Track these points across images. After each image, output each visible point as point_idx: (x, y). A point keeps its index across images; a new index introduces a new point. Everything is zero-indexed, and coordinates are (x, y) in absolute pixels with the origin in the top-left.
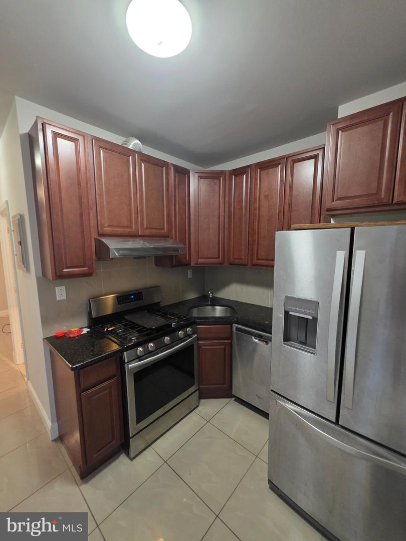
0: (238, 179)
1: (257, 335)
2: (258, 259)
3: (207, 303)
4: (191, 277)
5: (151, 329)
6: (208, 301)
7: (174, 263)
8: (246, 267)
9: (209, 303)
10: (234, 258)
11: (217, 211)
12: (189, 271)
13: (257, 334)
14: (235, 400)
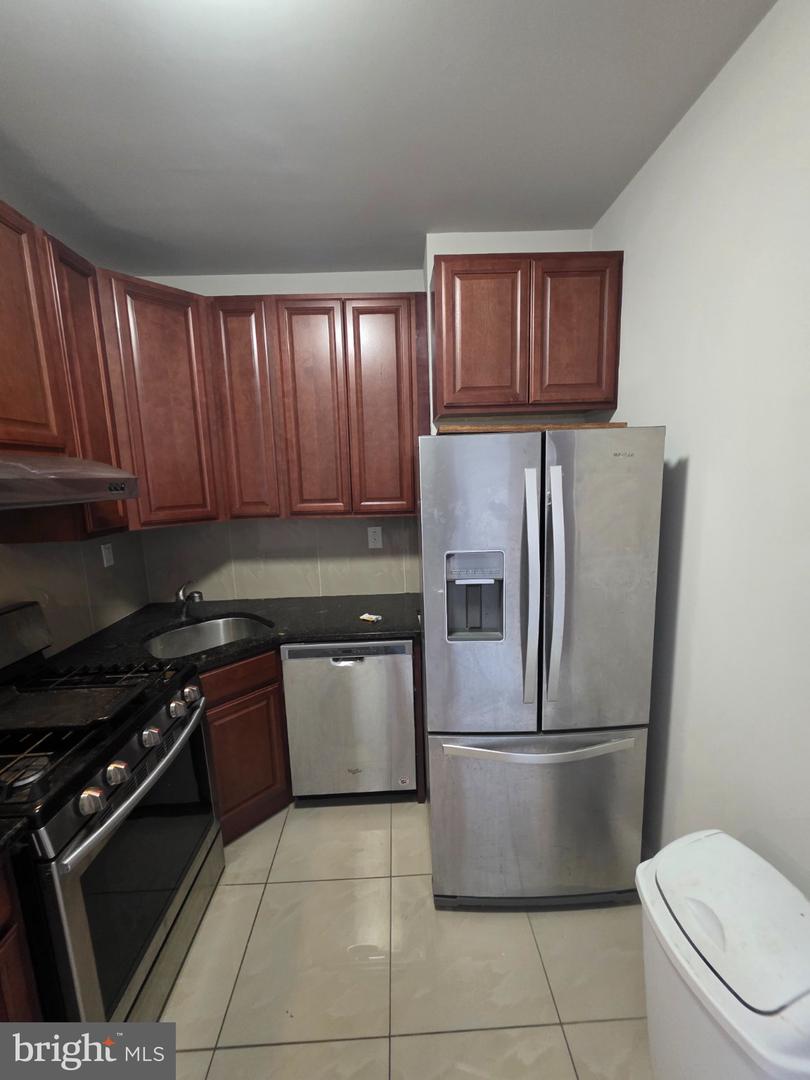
0: (234, 322)
1: (340, 652)
2: (303, 501)
3: (177, 621)
4: (112, 563)
5: (96, 724)
6: (178, 614)
7: (90, 527)
8: (277, 519)
9: (184, 619)
10: (243, 504)
11: (188, 392)
12: (102, 546)
13: (339, 649)
14: (297, 807)
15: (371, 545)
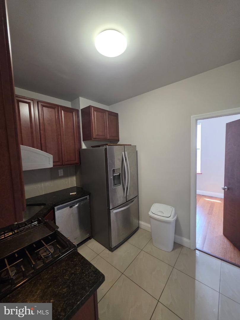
1: (72, 204)
15: (60, 175)
